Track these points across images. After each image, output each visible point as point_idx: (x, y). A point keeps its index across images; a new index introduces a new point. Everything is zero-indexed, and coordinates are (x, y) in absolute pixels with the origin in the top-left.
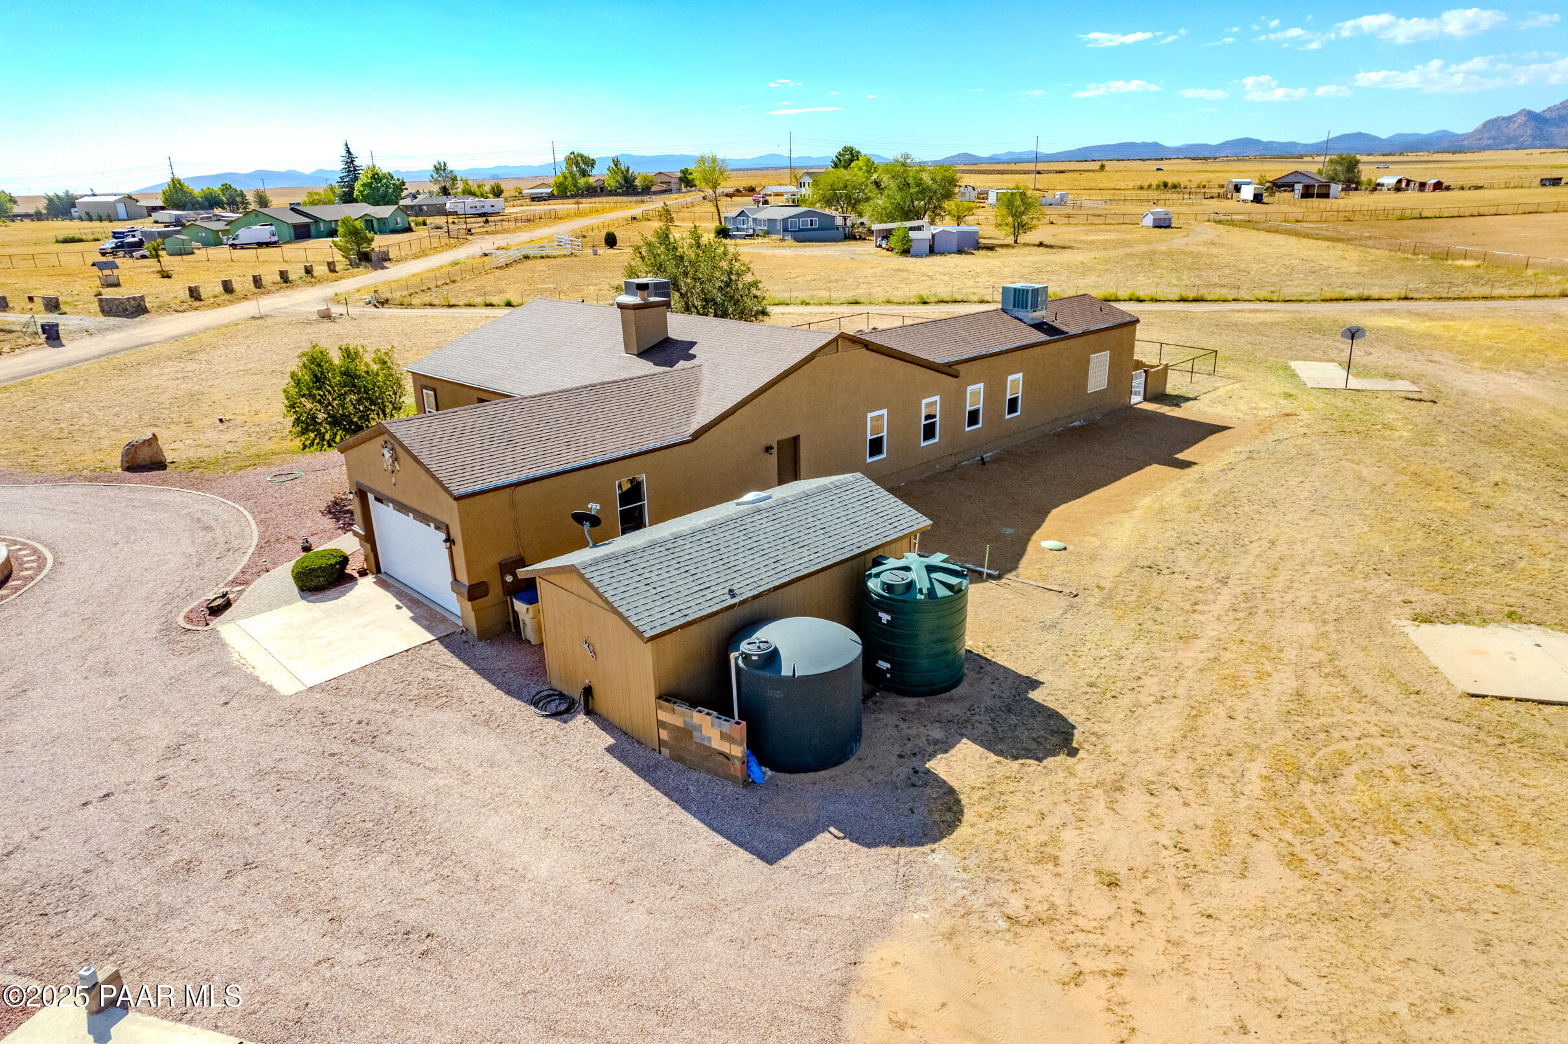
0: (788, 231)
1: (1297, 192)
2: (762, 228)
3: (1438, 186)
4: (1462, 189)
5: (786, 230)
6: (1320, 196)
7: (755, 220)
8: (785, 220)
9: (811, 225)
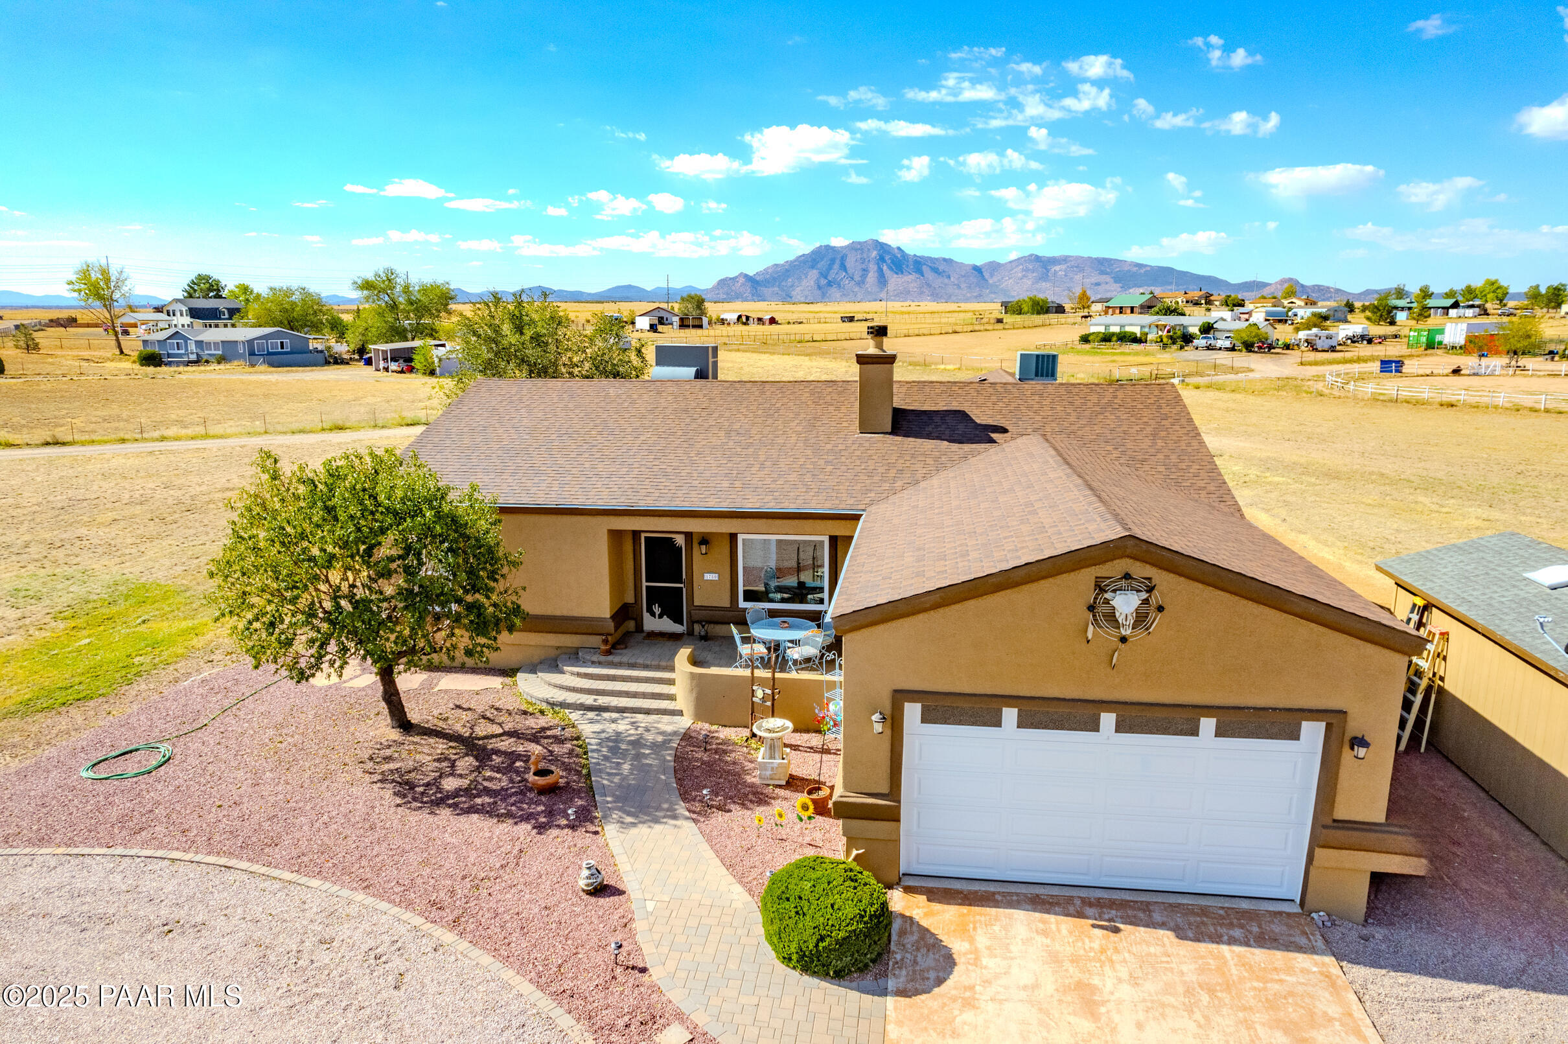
0: (255, 355)
1: (675, 324)
2: (213, 352)
3: (773, 321)
4: (789, 323)
5: (252, 354)
6: (694, 327)
7: (199, 344)
8: (250, 342)
9: (282, 347)
